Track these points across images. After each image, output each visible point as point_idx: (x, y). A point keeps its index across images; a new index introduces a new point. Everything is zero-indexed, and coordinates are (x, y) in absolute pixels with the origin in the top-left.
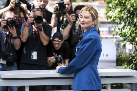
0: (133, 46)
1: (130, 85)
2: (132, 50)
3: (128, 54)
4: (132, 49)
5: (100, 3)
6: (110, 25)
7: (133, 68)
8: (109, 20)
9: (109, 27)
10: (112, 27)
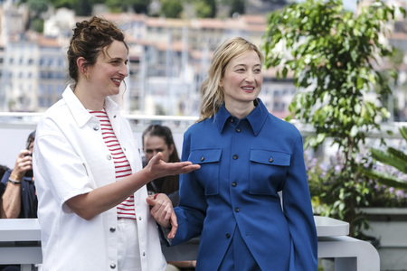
0: (342, 148)
1: (328, 262)
2: (336, 162)
3: (324, 174)
4: (339, 159)
5: (250, 23)
6: (279, 87)
7: (341, 215)
8: (272, 72)
9: (276, 93)
10: (285, 92)
